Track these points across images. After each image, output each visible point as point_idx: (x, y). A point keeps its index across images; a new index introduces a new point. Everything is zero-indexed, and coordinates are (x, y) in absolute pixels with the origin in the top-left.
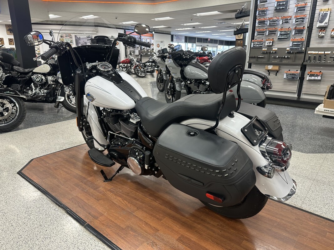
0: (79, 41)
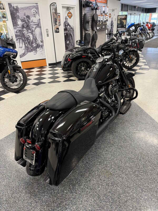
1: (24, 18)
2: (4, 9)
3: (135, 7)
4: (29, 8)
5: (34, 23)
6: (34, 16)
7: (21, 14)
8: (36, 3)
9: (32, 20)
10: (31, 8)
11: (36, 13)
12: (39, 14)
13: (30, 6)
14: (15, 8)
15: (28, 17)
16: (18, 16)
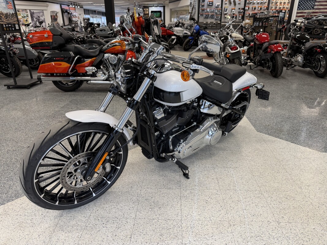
1: (37, 17)
2: (27, 12)
3: (95, 11)
6: (42, 16)
7: (35, 15)
8: (42, 10)
12: (44, 15)
14: (33, 12)
15: (39, 17)
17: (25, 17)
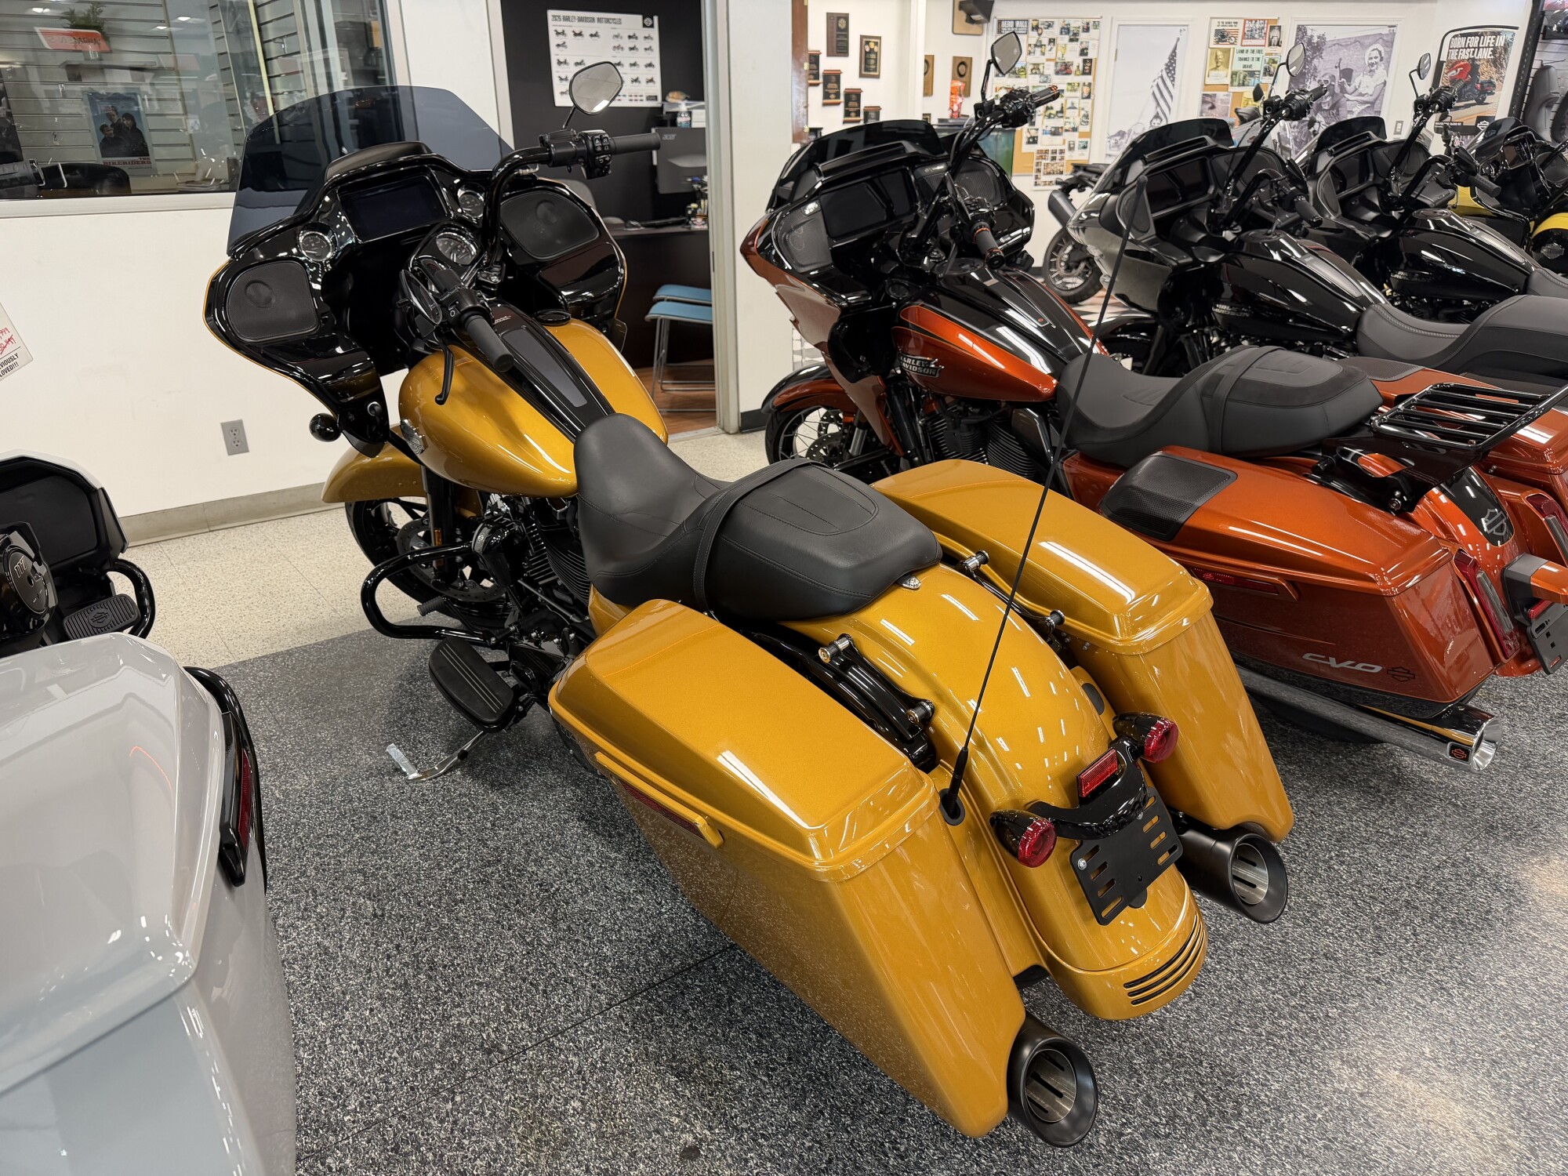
0: (1315, 62)
1: (1333, 77)
2: (1279, 44)
4: (1360, 43)
5: (1361, 95)
6: (1371, 69)
7: (1325, 64)
8: (1390, 27)
9: (1357, 84)
10: (1367, 42)
11: (1378, 60)
12: (1389, 63)
13: (1367, 36)
14: (1315, 40)
16: (1315, 69)
17: (1252, 74)
